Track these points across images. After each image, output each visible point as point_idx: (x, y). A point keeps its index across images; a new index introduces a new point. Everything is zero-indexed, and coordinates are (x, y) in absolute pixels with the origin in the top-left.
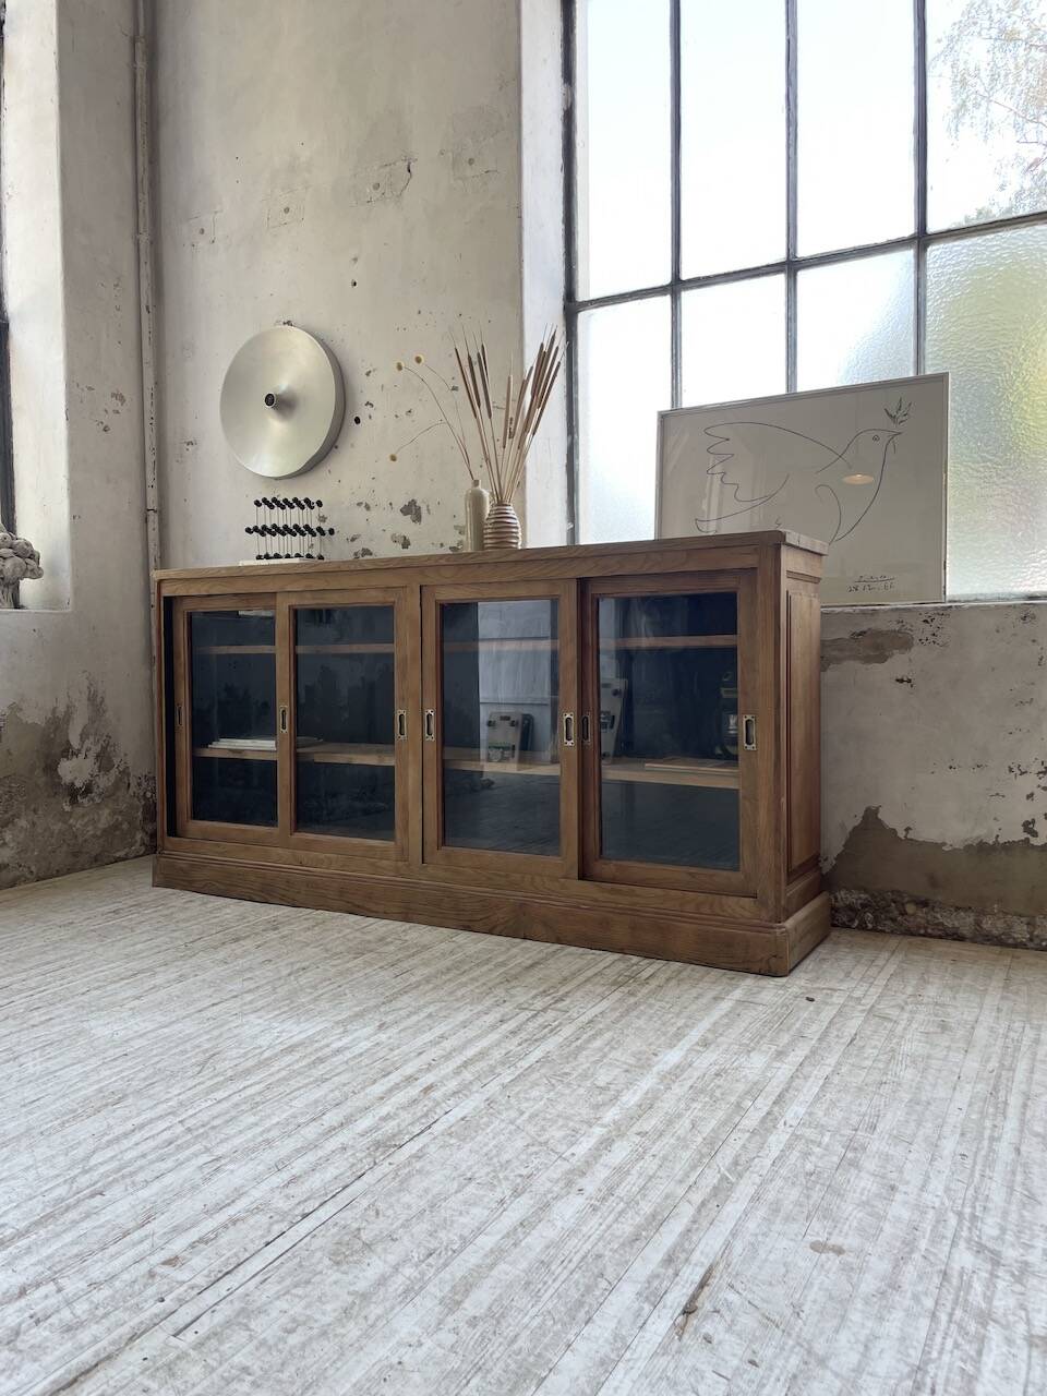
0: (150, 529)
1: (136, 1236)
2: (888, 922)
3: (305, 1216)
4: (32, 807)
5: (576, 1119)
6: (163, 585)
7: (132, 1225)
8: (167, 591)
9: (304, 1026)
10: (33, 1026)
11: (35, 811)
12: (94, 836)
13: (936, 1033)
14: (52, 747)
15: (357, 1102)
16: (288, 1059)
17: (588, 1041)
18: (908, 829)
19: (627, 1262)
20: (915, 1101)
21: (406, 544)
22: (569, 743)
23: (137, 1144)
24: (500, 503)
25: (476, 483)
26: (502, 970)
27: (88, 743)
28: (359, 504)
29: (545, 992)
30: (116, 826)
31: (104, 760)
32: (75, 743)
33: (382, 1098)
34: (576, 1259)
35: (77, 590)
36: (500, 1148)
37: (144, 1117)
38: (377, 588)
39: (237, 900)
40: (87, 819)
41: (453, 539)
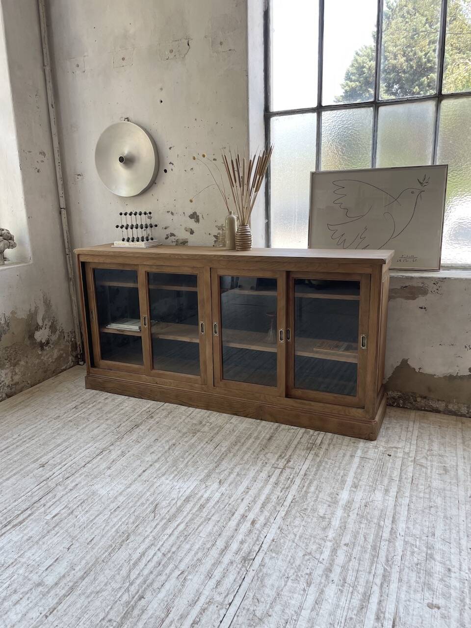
0: (63, 218)
1: (167, 622)
2: (409, 404)
3: (230, 604)
4: (25, 355)
5: (318, 537)
6: (80, 256)
7: (163, 615)
8: (82, 259)
9: (189, 483)
10: (71, 490)
11: (27, 357)
12: (52, 362)
13: (443, 474)
14: (31, 327)
15: (227, 533)
16: (189, 506)
17: (308, 487)
18: (420, 369)
19: (362, 620)
20: (445, 517)
21: (192, 232)
22: (282, 341)
23: (146, 565)
24: (243, 225)
25: (230, 213)
26: (258, 442)
27: (46, 322)
28: (168, 212)
29: (281, 456)
30: (60, 357)
31: (53, 328)
32: (40, 323)
33: (236, 530)
34: (343, 621)
35: (34, 253)
36: (293, 557)
37: (142, 547)
38: (189, 267)
39: (127, 397)
40: (48, 356)
41: (215, 232)
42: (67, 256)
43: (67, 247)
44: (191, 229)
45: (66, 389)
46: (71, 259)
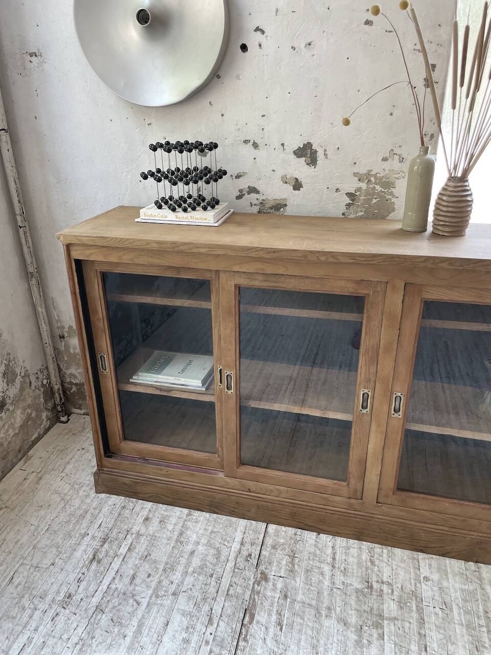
6: (71, 248)
8: (77, 254)
12: (14, 436)
21: (297, 186)
28: (246, 142)
31: (9, 374)
38: (349, 280)
39: (186, 511)
40: (6, 427)
41: (352, 185)
42: (21, 231)
43: (18, 211)
44: (297, 179)
45: (56, 498)
46: (28, 235)
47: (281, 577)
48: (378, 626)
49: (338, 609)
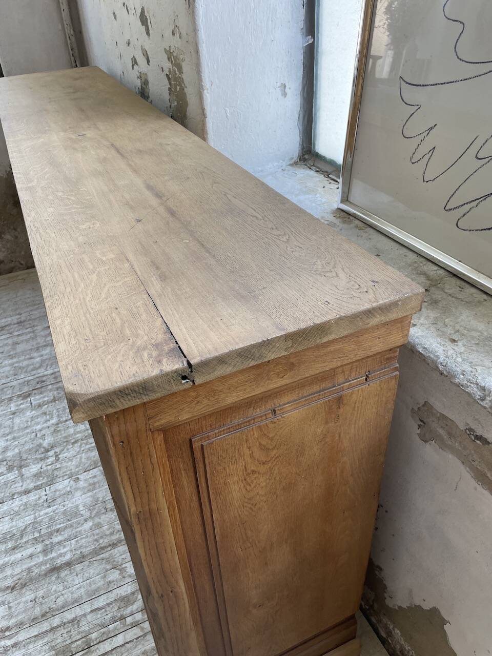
21: (148, 60)
41: (167, 65)
44: (146, 52)
47: (31, 403)
48: (10, 469)
49: (17, 443)
